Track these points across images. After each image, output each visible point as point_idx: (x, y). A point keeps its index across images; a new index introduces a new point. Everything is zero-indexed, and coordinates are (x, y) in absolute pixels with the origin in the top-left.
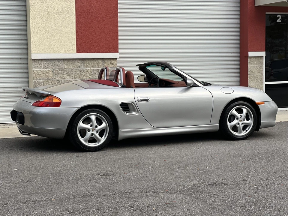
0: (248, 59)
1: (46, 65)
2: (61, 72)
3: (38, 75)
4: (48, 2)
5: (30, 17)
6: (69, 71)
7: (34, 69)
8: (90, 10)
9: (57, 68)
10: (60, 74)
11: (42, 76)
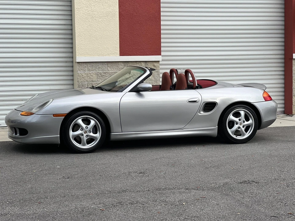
0: (293, 61)
1: (90, 68)
2: (104, 74)
3: (83, 77)
4: (92, 7)
5: (75, 22)
6: (113, 73)
7: (79, 72)
8: (133, 14)
9: (101, 71)
10: (103, 77)
11: (86, 78)
